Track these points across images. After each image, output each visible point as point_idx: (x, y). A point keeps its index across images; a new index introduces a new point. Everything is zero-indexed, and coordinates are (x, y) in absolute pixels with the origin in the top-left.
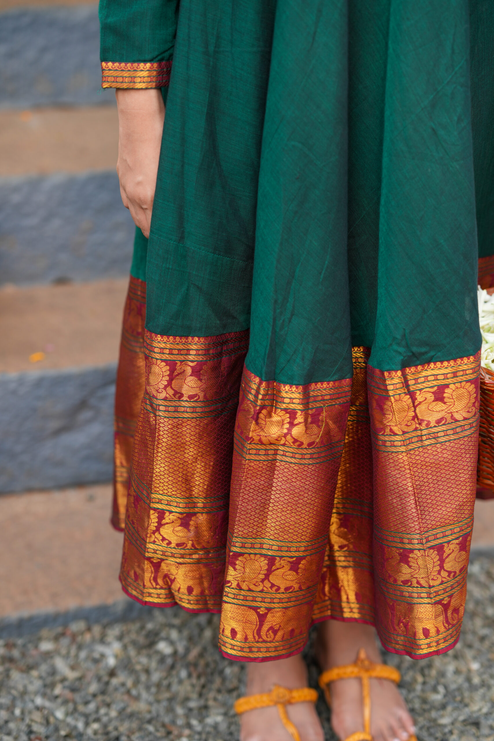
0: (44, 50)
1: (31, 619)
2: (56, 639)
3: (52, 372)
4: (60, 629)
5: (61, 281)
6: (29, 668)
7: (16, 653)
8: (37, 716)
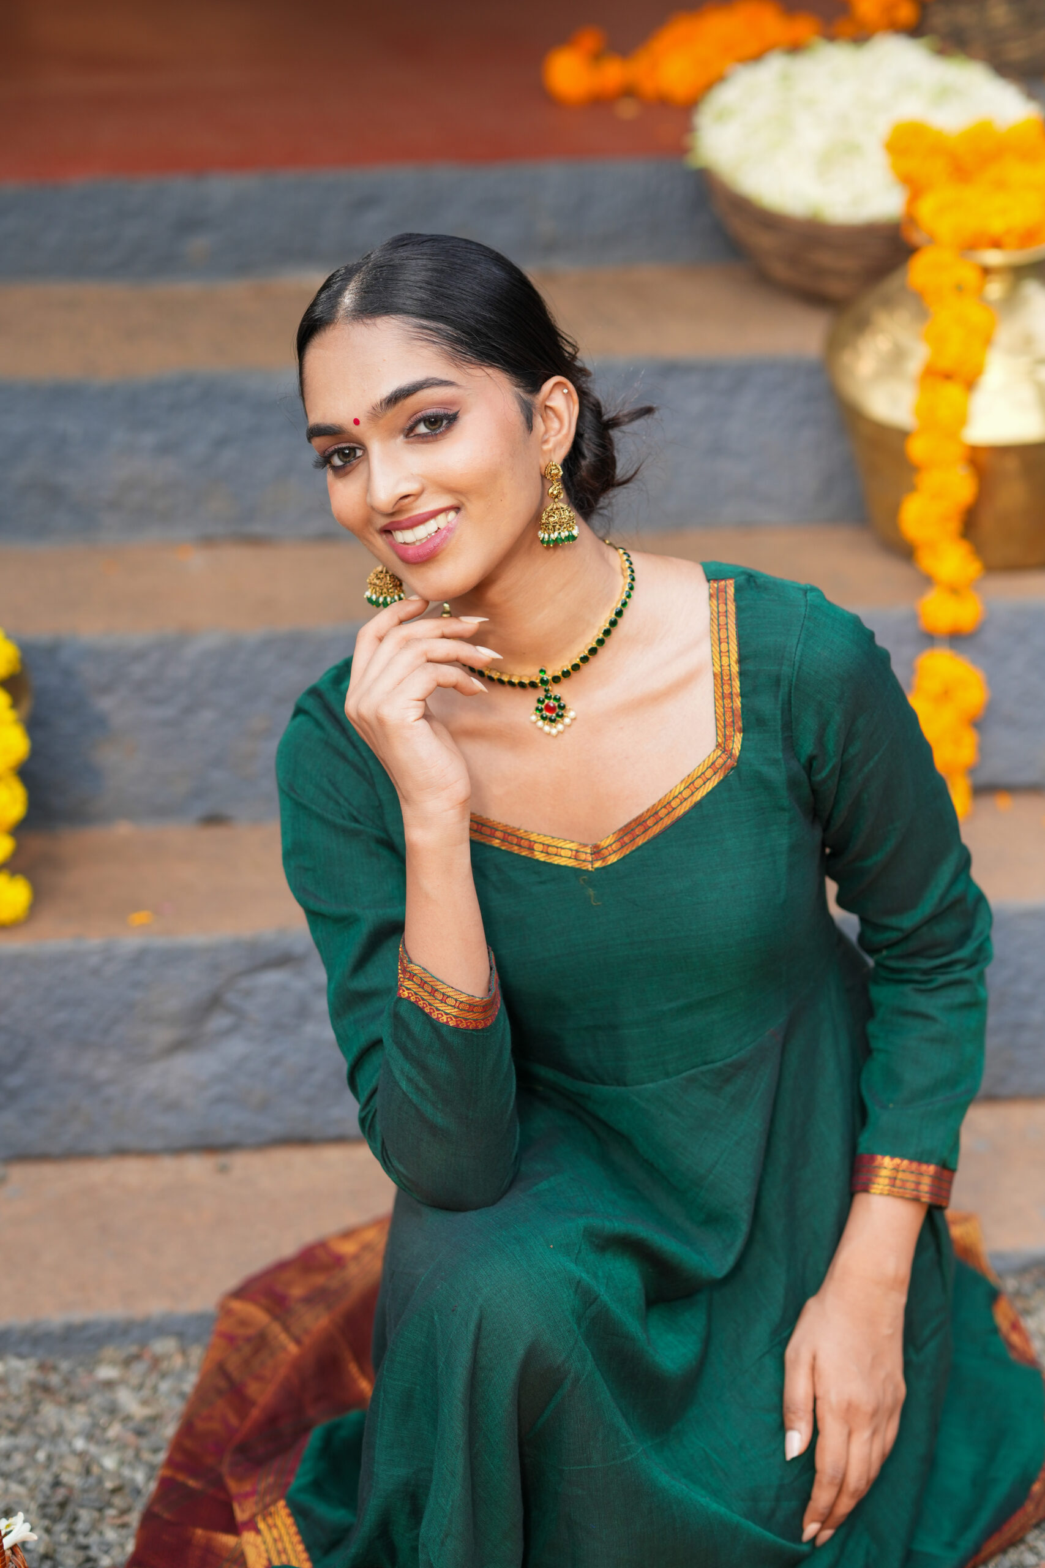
0: (221, 443)
1: (84, 1326)
2: (128, 1362)
3: (161, 942)
4: (133, 1349)
5: (213, 820)
6: (73, 1400)
7: (55, 1380)
8: (72, 1463)
